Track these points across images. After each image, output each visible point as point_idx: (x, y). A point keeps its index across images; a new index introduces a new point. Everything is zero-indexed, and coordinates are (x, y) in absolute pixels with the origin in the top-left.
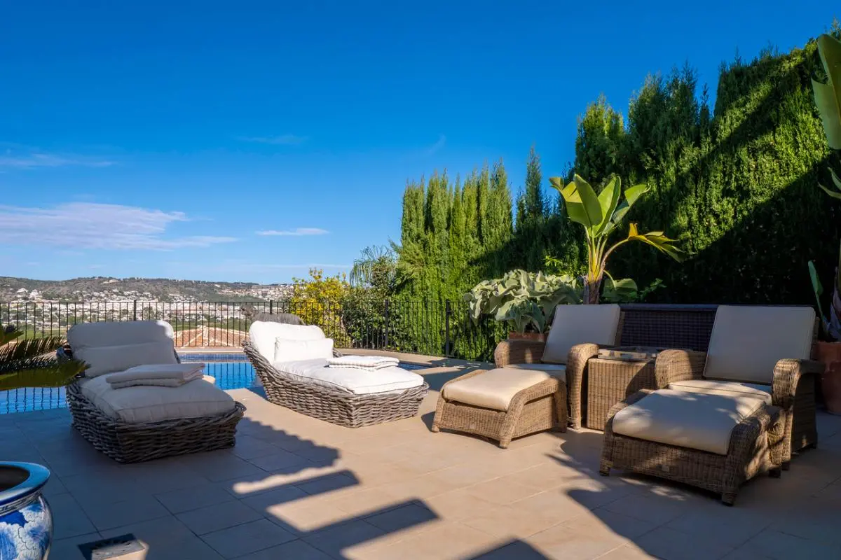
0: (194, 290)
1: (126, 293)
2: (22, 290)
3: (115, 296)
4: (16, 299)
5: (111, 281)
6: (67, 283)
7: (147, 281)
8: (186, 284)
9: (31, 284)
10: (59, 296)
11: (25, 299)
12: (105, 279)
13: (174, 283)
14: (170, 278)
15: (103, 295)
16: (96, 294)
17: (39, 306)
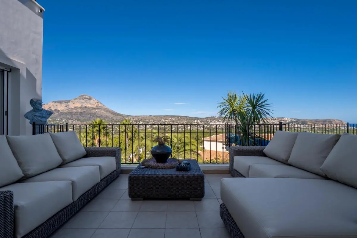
1: (219, 121)
2: (196, 120)
3: (217, 121)
4: (195, 122)
5: (216, 118)
6: (205, 118)
9: (198, 119)
10: (204, 122)
11: (197, 122)
12: (214, 117)
15: (214, 121)
16: (212, 121)
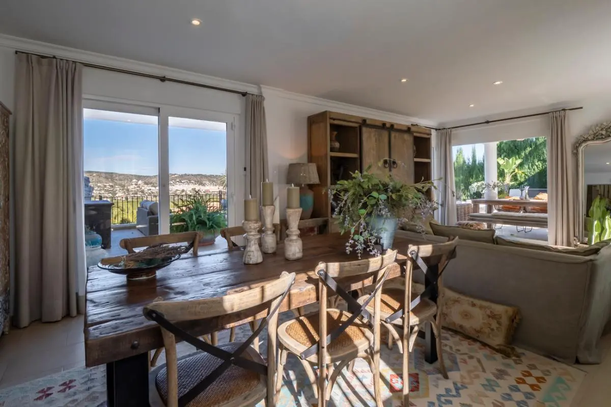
0: (215, 179)
1: (183, 181)
2: (134, 180)
3: (178, 183)
4: (132, 185)
5: (176, 176)
7: (192, 175)
8: (211, 176)
9: (139, 178)
10: (151, 183)
11: (136, 185)
12: (173, 175)
13: (206, 176)
14: (203, 174)
15: (172, 183)
17: (143, 188)
